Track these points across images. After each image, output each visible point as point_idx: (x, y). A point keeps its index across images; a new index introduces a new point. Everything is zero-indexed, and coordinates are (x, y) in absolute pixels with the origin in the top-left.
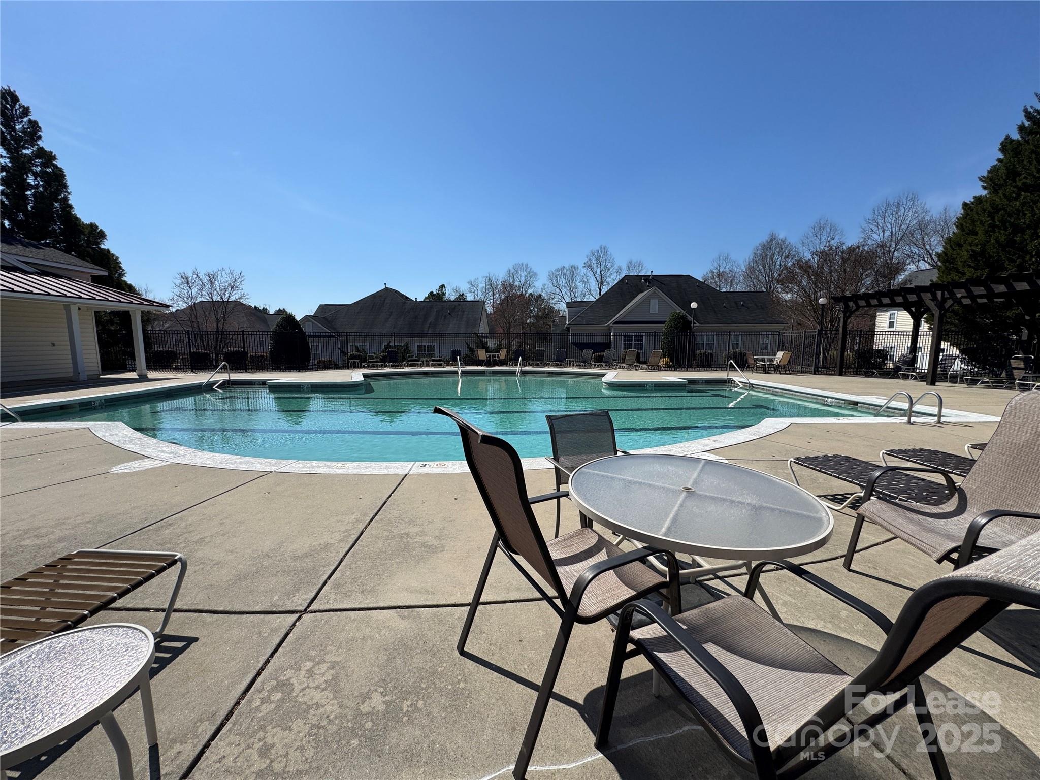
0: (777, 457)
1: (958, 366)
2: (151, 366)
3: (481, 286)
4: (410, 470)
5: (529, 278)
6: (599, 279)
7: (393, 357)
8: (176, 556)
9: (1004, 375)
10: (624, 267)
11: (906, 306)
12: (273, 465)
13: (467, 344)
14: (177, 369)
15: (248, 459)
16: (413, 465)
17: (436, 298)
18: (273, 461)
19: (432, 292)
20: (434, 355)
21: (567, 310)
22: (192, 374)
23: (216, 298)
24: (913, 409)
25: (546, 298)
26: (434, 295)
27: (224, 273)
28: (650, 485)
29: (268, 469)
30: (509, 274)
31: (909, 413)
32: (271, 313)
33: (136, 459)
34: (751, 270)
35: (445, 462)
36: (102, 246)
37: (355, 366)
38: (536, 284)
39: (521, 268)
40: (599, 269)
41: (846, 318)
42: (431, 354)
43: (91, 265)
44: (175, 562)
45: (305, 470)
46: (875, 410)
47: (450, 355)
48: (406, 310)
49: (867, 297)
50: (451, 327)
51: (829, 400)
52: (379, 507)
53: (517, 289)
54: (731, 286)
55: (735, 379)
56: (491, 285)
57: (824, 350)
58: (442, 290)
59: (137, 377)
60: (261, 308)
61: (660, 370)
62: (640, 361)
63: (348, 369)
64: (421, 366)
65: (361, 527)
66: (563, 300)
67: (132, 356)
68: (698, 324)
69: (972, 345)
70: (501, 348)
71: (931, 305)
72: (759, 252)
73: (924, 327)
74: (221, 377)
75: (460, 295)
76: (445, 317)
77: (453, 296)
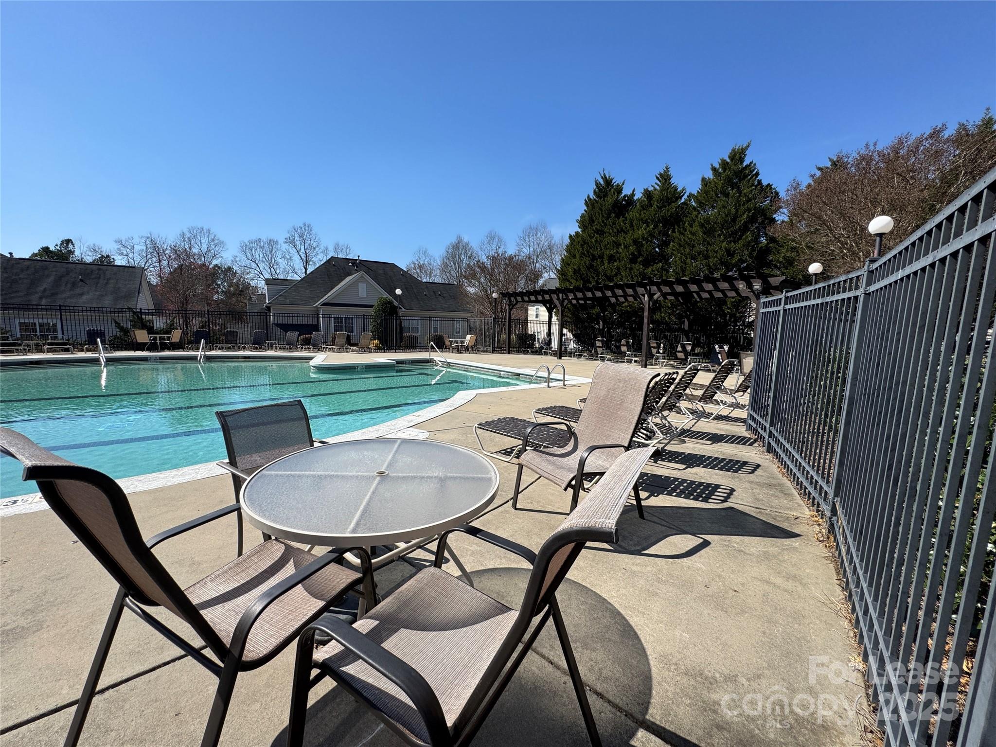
0: (467, 424)
1: (572, 346)
3: (137, 248)
5: (213, 247)
6: (303, 256)
9: (593, 351)
10: (331, 248)
11: (544, 303)
13: (116, 322)
17: (55, 257)
19: (48, 248)
20: (54, 337)
21: (266, 287)
24: (551, 377)
25: (238, 271)
28: (343, 476)
30: (183, 238)
31: (548, 380)
34: (445, 265)
38: (223, 254)
39: (200, 233)
40: (303, 247)
41: (510, 310)
42: (48, 335)
46: (530, 379)
47: (84, 338)
49: (522, 294)
50: (87, 298)
51: (502, 373)
53: (196, 258)
54: (430, 278)
55: (435, 358)
56: (156, 249)
57: (498, 334)
58: (67, 246)
61: (370, 352)
62: (351, 343)
66: (262, 276)
68: (403, 310)
69: (579, 332)
70: (174, 329)
71: (557, 302)
72: (450, 251)
73: (554, 319)
75: (103, 256)
76: (74, 284)
77: (88, 257)
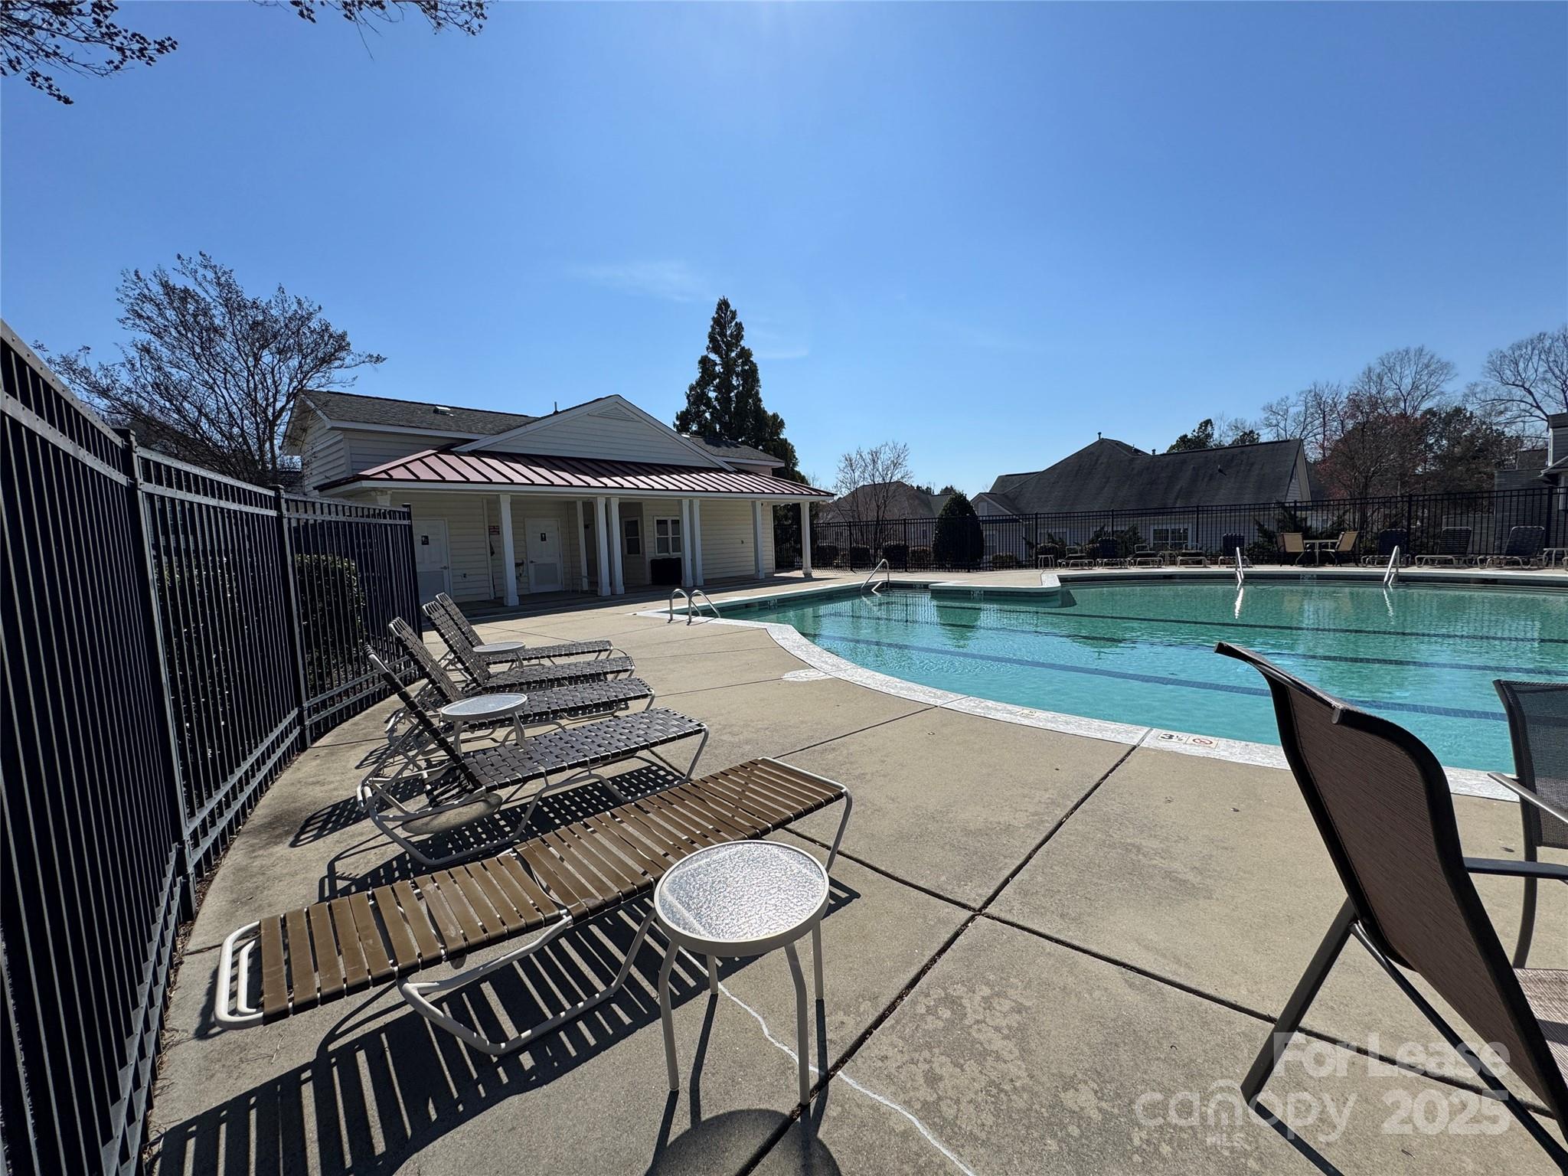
2: (815, 565)
3: (1292, 411)
4: (1143, 740)
7: (1109, 550)
8: (842, 788)
12: (939, 698)
13: (1260, 525)
14: (838, 567)
15: (910, 684)
16: (1148, 732)
17: (1193, 447)
18: (939, 692)
19: (1186, 436)
20: (1186, 546)
21: (1549, 435)
22: (852, 573)
23: (878, 480)
25: (1478, 413)
26: (1189, 440)
27: (887, 448)
29: (932, 701)
30: (1369, 377)
32: (936, 493)
33: (803, 668)
35: (1209, 738)
36: (781, 437)
37: (1046, 565)
38: (1446, 387)
39: (1402, 359)
42: (1181, 544)
43: (773, 458)
44: (840, 796)
45: (979, 711)
47: (1219, 545)
48: (1135, 472)
50: (1224, 494)
52: (1088, 790)
53: (1389, 404)
56: (1320, 406)
58: (1206, 429)
59: (803, 576)
60: (925, 488)
63: (1037, 568)
64: (1159, 564)
65: (1060, 814)
67: (800, 553)
70: (1344, 530)
74: (880, 577)
75: (1245, 433)
76: (1211, 478)
77: (1228, 439)
